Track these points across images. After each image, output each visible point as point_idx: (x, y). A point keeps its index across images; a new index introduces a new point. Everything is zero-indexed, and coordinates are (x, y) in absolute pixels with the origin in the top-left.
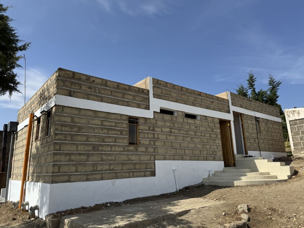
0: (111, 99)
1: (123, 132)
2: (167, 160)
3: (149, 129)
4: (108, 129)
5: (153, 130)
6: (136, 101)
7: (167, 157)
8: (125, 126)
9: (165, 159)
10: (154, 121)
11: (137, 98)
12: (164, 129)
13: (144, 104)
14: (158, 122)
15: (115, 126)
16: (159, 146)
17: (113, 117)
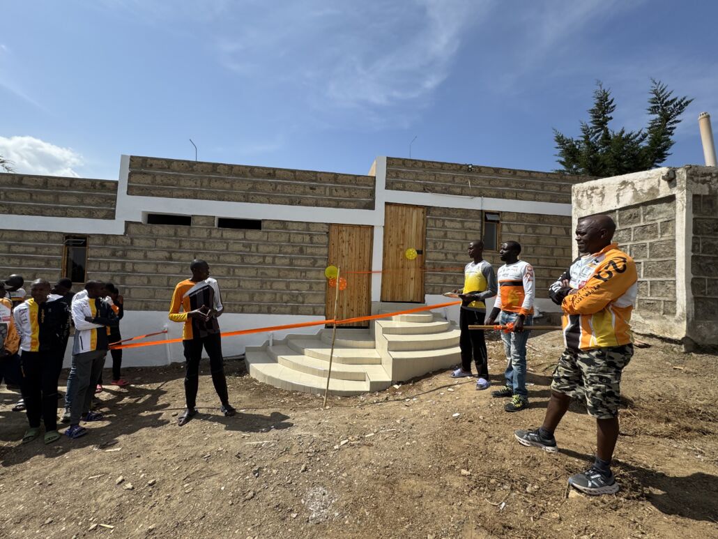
0: (29, 206)
1: (51, 262)
2: (151, 310)
3: (113, 255)
4: (20, 258)
5: (124, 256)
6: (84, 205)
7: (153, 305)
8: (57, 251)
9: (147, 308)
10: (125, 240)
11: (88, 200)
12: (150, 254)
13: (102, 210)
14: (136, 241)
15: (35, 253)
16: (135, 285)
17: (31, 237)
